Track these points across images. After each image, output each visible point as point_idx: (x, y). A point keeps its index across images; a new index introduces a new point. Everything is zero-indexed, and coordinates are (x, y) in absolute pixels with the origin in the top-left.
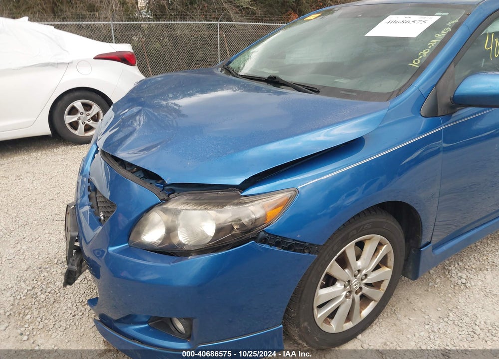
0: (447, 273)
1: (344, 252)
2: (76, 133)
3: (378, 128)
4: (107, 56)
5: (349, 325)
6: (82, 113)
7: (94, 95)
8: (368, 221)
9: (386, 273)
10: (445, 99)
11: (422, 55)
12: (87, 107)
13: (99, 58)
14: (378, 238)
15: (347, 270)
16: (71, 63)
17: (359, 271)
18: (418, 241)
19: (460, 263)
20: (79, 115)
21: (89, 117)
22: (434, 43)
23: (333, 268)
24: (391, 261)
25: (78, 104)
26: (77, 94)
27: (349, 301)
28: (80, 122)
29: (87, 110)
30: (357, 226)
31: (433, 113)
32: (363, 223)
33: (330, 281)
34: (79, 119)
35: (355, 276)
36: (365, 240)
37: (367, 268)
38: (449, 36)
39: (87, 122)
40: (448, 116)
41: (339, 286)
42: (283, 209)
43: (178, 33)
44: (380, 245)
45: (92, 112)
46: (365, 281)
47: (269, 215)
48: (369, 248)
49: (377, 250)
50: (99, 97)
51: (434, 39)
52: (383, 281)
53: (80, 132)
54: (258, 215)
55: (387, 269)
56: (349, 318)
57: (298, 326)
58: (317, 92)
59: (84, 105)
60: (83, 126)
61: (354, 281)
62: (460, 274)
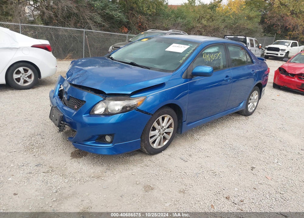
0: (193, 136)
1: (159, 119)
2: (19, 84)
3: (169, 80)
4: (38, 46)
5: (160, 147)
6: (23, 74)
7: (30, 65)
8: (166, 110)
9: (171, 130)
10: (190, 73)
11: (183, 59)
12: (26, 71)
13: (34, 46)
14: (169, 116)
15: (159, 126)
16: (19, 48)
17: (163, 127)
18: (182, 120)
19: (197, 133)
20: (21, 75)
21: (26, 76)
22: (187, 55)
23: (155, 124)
24: (173, 126)
25: (21, 69)
26: (21, 64)
27: (159, 137)
28: (21, 78)
29: (25, 73)
30: (163, 111)
31: (186, 78)
32: (165, 110)
33: (154, 129)
34: (21, 76)
35: (162, 129)
36: (165, 117)
37: (166, 126)
38: (192, 53)
39: (25, 79)
40: (191, 79)
41: (157, 131)
42: (142, 102)
43: (60, 33)
44: (169, 119)
45: (29, 73)
46: (165, 131)
47: (138, 104)
48: (166, 120)
49: (168, 121)
50: (32, 66)
51: (187, 54)
52: (170, 132)
53: (21, 83)
54: (136, 103)
55: (172, 128)
56: (159, 144)
57: (144, 142)
58: (149, 69)
59: (24, 70)
60: (23, 80)
61: (161, 130)
62: (197, 136)
